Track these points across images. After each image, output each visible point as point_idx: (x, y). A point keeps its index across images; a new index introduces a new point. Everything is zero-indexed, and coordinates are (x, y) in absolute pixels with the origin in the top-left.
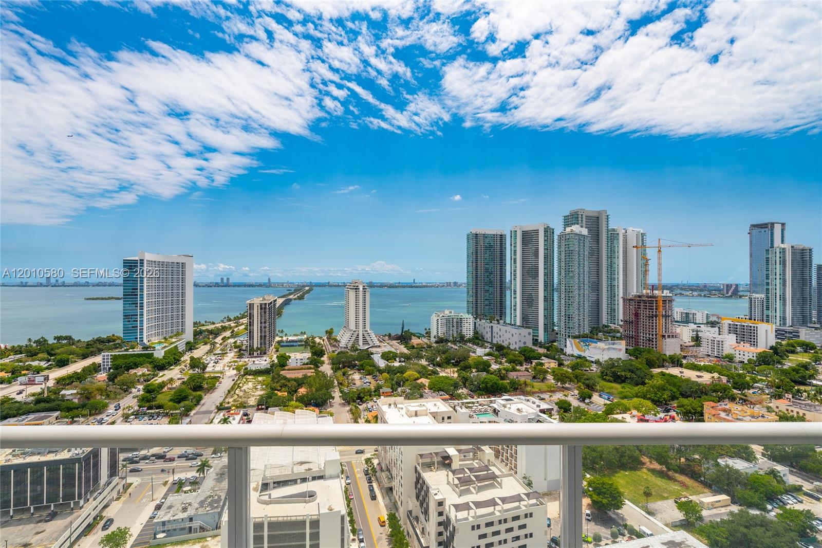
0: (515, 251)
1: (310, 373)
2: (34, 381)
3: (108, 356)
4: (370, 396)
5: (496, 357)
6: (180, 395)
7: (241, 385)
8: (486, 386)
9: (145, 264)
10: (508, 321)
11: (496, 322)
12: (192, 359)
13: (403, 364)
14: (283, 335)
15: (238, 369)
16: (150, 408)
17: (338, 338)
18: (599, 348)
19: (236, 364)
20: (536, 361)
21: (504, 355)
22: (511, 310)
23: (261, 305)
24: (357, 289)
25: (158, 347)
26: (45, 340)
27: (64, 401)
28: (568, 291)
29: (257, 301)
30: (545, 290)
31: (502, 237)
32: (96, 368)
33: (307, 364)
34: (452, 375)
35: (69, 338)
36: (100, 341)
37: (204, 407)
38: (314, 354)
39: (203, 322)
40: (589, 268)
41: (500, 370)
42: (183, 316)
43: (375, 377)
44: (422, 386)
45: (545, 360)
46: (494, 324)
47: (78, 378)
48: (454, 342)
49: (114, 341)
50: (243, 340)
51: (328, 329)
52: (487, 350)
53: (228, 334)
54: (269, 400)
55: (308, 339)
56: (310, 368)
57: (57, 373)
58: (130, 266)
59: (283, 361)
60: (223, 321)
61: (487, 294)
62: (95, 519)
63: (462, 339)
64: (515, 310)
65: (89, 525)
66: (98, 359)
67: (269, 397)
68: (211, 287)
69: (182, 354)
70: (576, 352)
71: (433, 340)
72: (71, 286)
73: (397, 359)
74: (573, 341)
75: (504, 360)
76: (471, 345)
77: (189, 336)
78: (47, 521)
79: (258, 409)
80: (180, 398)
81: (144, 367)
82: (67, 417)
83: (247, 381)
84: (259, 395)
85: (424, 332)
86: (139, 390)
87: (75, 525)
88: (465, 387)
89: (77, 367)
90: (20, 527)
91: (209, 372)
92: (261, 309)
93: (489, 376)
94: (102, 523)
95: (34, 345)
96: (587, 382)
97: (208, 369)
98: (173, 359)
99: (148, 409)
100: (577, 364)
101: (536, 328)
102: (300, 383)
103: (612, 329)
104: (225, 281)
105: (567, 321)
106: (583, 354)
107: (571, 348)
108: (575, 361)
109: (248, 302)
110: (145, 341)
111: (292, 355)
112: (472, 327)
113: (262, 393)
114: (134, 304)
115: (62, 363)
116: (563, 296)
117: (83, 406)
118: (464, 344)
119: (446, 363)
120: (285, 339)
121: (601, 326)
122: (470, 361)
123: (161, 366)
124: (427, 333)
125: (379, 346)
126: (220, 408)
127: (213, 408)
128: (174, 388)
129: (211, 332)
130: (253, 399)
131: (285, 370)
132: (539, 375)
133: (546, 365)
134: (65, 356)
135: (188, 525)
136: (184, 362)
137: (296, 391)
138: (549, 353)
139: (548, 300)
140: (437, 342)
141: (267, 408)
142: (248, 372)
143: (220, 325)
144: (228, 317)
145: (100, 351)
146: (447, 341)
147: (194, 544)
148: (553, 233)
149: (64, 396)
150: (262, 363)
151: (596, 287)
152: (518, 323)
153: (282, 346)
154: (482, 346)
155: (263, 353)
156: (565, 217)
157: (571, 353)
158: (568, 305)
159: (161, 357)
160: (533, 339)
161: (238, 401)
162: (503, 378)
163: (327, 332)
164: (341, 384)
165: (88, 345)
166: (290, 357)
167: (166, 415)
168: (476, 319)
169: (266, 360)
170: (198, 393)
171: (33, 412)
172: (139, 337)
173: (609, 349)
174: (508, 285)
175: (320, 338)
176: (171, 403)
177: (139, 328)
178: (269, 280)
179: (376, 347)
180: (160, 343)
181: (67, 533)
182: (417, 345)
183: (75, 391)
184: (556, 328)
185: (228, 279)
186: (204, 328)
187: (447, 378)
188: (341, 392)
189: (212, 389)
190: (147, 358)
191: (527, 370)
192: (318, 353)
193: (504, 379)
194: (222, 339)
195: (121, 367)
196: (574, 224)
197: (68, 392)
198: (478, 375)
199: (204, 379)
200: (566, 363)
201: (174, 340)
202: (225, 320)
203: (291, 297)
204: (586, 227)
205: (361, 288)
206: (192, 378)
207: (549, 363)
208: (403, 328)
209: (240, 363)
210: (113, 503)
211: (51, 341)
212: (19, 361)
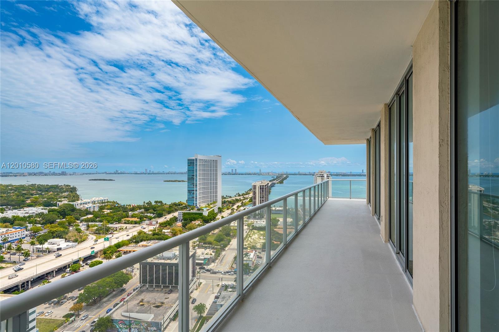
2: (152, 223)
3: (181, 213)
6: (220, 238)
7: (251, 235)
9: (198, 162)
15: (248, 225)
16: (205, 243)
19: (247, 222)
24: (322, 177)
25: (205, 209)
26: (151, 203)
29: (258, 184)
32: (175, 219)
33: (290, 225)
35: (161, 202)
36: (175, 204)
37: (232, 246)
39: (225, 196)
42: (216, 193)
47: (169, 224)
49: (182, 205)
50: (249, 207)
53: (239, 204)
55: (289, 209)
57: (161, 220)
58: (191, 162)
59: (274, 223)
60: (236, 196)
66: (176, 214)
68: (226, 175)
69: (217, 214)
72: (157, 174)
77: (219, 204)
78: (169, 294)
79: (263, 251)
80: (219, 240)
81: (198, 220)
83: (254, 233)
84: (262, 243)
89: (169, 217)
90: (159, 294)
91: (232, 226)
92: (260, 189)
94: (191, 300)
95: (147, 205)
98: (212, 217)
99: (203, 244)
104: (234, 171)
109: (253, 184)
110: (198, 206)
111: (280, 219)
113: (264, 241)
114: (193, 184)
115: (160, 216)
120: (274, 209)
123: (206, 221)
128: (215, 234)
129: (230, 202)
130: (259, 245)
131: (277, 228)
134: (161, 212)
136: (218, 219)
142: (254, 228)
143: (235, 198)
144: (239, 194)
145: (176, 210)
149: (164, 232)
150: (262, 223)
153: (273, 213)
155: (262, 217)
159: (207, 215)
161: (251, 245)
165: (170, 206)
166: (279, 221)
167: (213, 248)
169: (264, 222)
170: (228, 238)
171: (153, 239)
172: (195, 203)
176: (215, 242)
177: (195, 198)
178: (260, 170)
180: (206, 207)
183: (169, 231)
185: (236, 170)
186: (226, 200)
189: (235, 236)
190: (199, 216)
194: (237, 207)
195: (188, 219)
197: (166, 231)
199: (231, 230)
201: (212, 206)
202: (237, 196)
203: (274, 182)
206: (224, 229)
209: (249, 222)
210: (195, 291)
211: (153, 204)
212: (142, 213)
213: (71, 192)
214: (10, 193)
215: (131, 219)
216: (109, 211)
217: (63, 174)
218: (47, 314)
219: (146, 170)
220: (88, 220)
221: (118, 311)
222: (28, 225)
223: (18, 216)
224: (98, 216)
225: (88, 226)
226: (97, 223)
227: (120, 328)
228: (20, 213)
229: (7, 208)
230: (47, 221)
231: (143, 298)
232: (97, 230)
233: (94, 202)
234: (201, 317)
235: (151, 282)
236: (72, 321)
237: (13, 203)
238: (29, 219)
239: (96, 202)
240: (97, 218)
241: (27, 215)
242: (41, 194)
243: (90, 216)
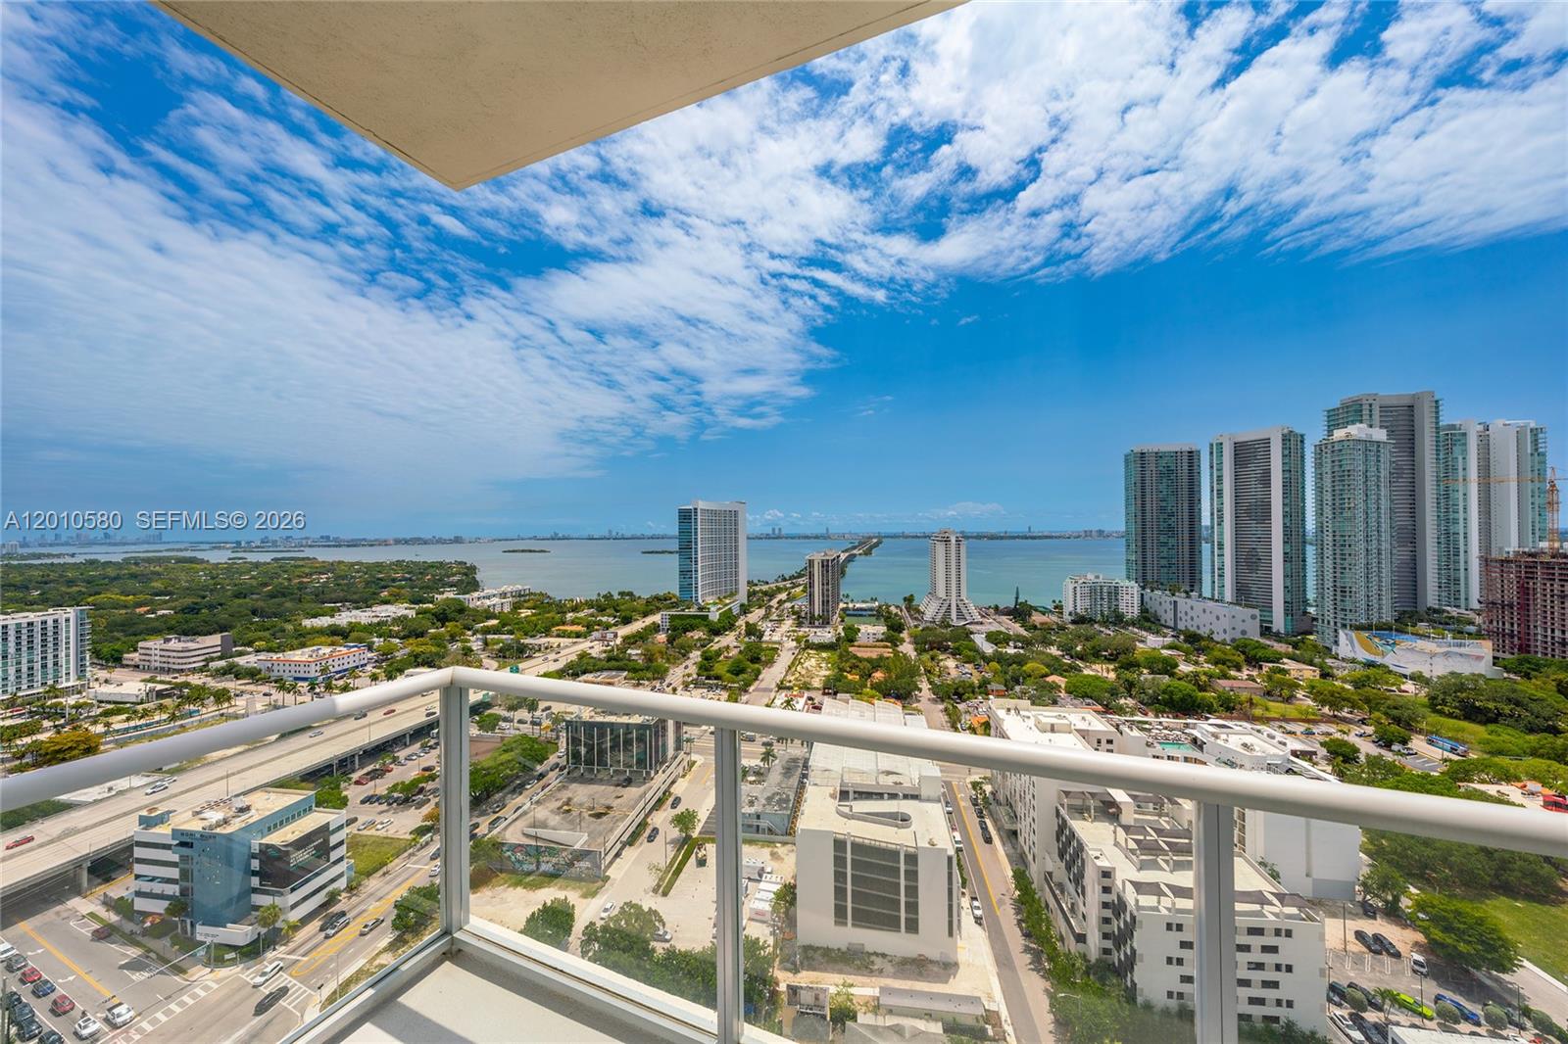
0: (1220, 479)
1: (888, 653)
2: (605, 637)
3: (665, 615)
4: (973, 692)
5: (1187, 653)
6: (738, 666)
7: (802, 661)
8: (1171, 698)
9: (699, 514)
10: (1207, 592)
11: (1183, 595)
12: (747, 623)
13: (1022, 651)
14: (849, 600)
15: (798, 640)
16: (708, 678)
17: (922, 608)
18: (1422, 652)
19: (795, 634)
20: (1271, 665)
21: (1200, 651)
22: (1213, 576)
23: (823, 561)
24: (947, 541)
25: (713, 609)
26: (612, 596)
27: (630, 660)
28: (1342, 545)
29: (818, 557)
30: (1284, 542)
31: (1192, 456)
32: (656, 628)
33: (882, 641)
34: (1105, 674)
35: (630, 594)
36: (657, 598)
37: (763, 683)
38: (891, 627)
39: (756, 581)
40: (1392, 501)
41: (1196, 675)
42: (736, 574)
43: (977, 667)
44: (1055, 687)
45: (1289, 665)
46: (1180, 598)
47: (641, 638)
48: (1105, 623)
49: (670, 599)
50: (801, 604)
51: (907, 595)
52: (1169, 640)
53: (783, 596)
54: (838, 684)
55: (880, 607)
56: (887, 647)
57: (624, 631)
58: (684, 516)
59: (851, 636)
60: (777, 581)
61: (1165, 549)
62: (664, 793)
63: (1118, 620)
64: (1221, 576)
65: (659, 800)
66: (657, 618)
67: (839, 678)
69: (737, 618)
70: (1363, 655)
71: (1067, 618)
72: (630, 539)
73: (1011, 644)
74: (1353, 634)
75: (1202, 659)
76: (1136, 630)
77: (742, 597)
78: (624, 787)
79: (824, 694)
80: (737, 670)
81: (700, 630)
82: (633, 679)
83: (809, 657)
84: (825, 676)
85: (1051, 607)
86: (696, 655)
87: (648, 796)
88: (1130, 696)
89: (637, 626)
90: (603, 787)
91: (766, 642)
92: (823, 566)
93: (1176, 683)
94: (671, 800)
95: (603, 600)
96: (1395, 712)
97: (765, 638)
98: (727, 624)
99: (706, 679)
100: (1368, 677)
101: (1268, 607)
102: (876, 664)
103: (1453, 617)
104: (777, 532)
105: (1339, 598)
106: (1379, 660)
107: (1350, 646)
108: (1360, 672)
109: (807, 557)
110: (700, 601)
111: (863, 628)
112: (1136, 601)
113: (827, 673)
114: (689, 558)
115: (627, 621)
116: (1328, 553)
117: (648, 669)
118: (1123, 628)
119: (1094, 655)
120: (851, 605)
121: (1421, 609)
122: (1137, 655)
123: (716, 631)
124: (1056, 607)
125: (982, 623)
126: (781, 687)
127: (773, 686)
128: (731, 658)
129: (765, 593)
130: (818, 680)
131: (855, 646)
132: (1281, 690)
133: (1293, 674)
134: (628, 613)
135: (755, 822)
136: (740, 627)
137: (870, 676)
138: (1298, 652)
139: (1295, 560)
140: (1073, 622)
141: (835, 694)
142: (809, 646)
143: (775, 585)
144: (783, 576)
145: (659, 609)
146: (1091, 621)
147: (763, 846)
148: (1302, 442)
149: (630, 655)
150: (826, 635)
151: (1411, 537)
152: (1228, 596)
153: (848, 615)
154: (1157, 633)
155: (825, 622)
156: (1329, 411)
157: (1351, 655)
158: (1340, 569)
159: (716, 620)
160: (1261, 626)
161: (800, 680)
162: (1202, 689)
163: (905, 599)
164: (929, 672)
165: (647, 602)
166: (859, 630)
167: (724, 688)
168: (1143, 588)
169: (830, 632)
170: (757, 666)
171: (605, 670)
172: (693, 595)
173: (1446, 654)
174: (1204, 533)
175: (897, 607)
176: (728, 675)
177: (694, 586)
178: (827, 530)
179: (977, 623)
180: (715, 604)
181: (641, 804)
182: (1042, 624)
183: (639, 652)
184: (1311, 610)
185: (779, 530)
186: (757, 589)
187: (1097, 678)
188: (931, 683)
189: (770, 662)
190: (703, 620)
191: (1251, 678)
192: (895, 627)
193: (1205, 691)
194: (778, 602)
195: (679, 628)
196: (1353, 422)
197: (634, 652)
198: (1153, 679)
199: (762, 650)
200: (1339, 673)
201: (728, 601)
202: (780, 580)
203: (855, 552)
204: (1381, 427)
205: (953, 540)
206: (749, 647)
207: (1300, 670)
208: (1017, 598)
209: (800, 634)
210: (680, 780)
211: (616, 597)
212: (592, 615)
213: (466, 574)
214: (355, 577)
215: (569, 628)
216: (529, 612)
217: (458, 540)
218: (379, 827)
219: (610, 531)
220: (487, 631)
221: (517, 823)
222: (376, 639)
223: (359, 623)
224: (506, 623)
225: (486, 643)
226: (504, 637)
227: (519, 861)
228: (363, 617)
229: (344, 606)
230: (411, 631)
231: (570, 795)
232: (500, 650)
233: (503, 595)
234: (688, 838)
235: (589, 762)
236: (427, 844)
237: (355, 597)
238: (378, 628)
239: (509, 595)
240: (504, 625)
241: (376, 620)
242: (410, 579)
243: (494, 622)
